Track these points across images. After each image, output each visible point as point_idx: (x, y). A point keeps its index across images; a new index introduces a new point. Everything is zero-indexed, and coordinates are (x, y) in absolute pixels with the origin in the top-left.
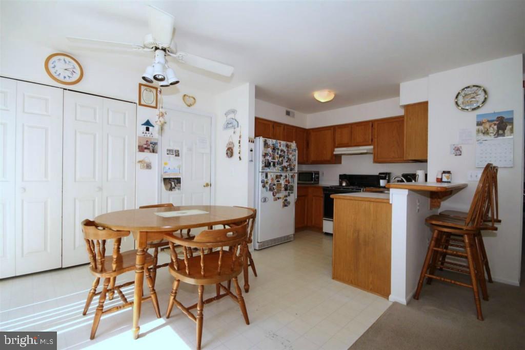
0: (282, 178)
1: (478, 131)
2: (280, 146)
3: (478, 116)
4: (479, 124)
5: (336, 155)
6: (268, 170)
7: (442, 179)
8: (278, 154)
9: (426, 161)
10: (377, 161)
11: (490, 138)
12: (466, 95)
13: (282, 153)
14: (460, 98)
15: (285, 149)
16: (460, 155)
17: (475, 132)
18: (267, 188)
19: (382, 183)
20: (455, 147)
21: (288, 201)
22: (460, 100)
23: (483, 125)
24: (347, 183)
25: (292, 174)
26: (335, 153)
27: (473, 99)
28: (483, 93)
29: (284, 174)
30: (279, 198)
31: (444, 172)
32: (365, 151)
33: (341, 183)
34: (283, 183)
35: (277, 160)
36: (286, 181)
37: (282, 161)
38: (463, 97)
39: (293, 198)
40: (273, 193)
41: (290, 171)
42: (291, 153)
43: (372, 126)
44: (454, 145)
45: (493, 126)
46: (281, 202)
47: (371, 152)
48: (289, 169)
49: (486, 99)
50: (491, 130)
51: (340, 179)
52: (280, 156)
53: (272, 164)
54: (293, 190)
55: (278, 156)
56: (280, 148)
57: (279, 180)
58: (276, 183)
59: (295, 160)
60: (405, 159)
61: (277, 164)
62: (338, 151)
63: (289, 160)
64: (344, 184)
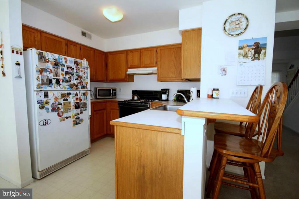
0: (71, 96)
1: (240, 54)
2: (66, 62)
3: (240, 41)
4: (241, 48)
5: (129, 75)
6: (48, 88)
7: (212, 95)
8: (62, 70)
9: (199, 80)
10: (159, 80)
11: (249, 60)
12: (232, 22)
13: (69, 70)
14: (227, 24)
15: (74, 66)
16: (225, 75)
17: (237, 55)
18: (47, 109)
19: (164, 97)
20: (222, 68)
21: (80, 118)
22: (228, 26)
23: (244, 49)
24: (138, 97)
25: (85, 92)
26: (128, 73)
27: (237, 26)
28: (245, 21)
29: (73, 92)
30: (67, 118)
31: (214, 90)
32: (151, 72)
33: (133, 98)
34: (73, 101)
35: (61, 77)
36: (77, 99)
37: (70, 78)
38: (230, 23)
39: (86, 115)
40: (58, 114)
41: (81, 88)
42: (82, 71)
43: (156, 52)
44: (221, 66)
45: (251, 50)
46: (71, 121)
47: (156, 72)
48: (80, 86)
49: (247, 25)
50: (249, 54)
51: (133, 94)
52: (67, 73)
53: (54, 81)
54: (86, 107)
55: (64, 73)
56: (66, 65)
57: (67, 98)
58: (62, 102)
59: (87, 78)
60: (182, 78)
61: (62, 82)
62: (130, 71)
63: (79, 77)
64: (136, 98)
